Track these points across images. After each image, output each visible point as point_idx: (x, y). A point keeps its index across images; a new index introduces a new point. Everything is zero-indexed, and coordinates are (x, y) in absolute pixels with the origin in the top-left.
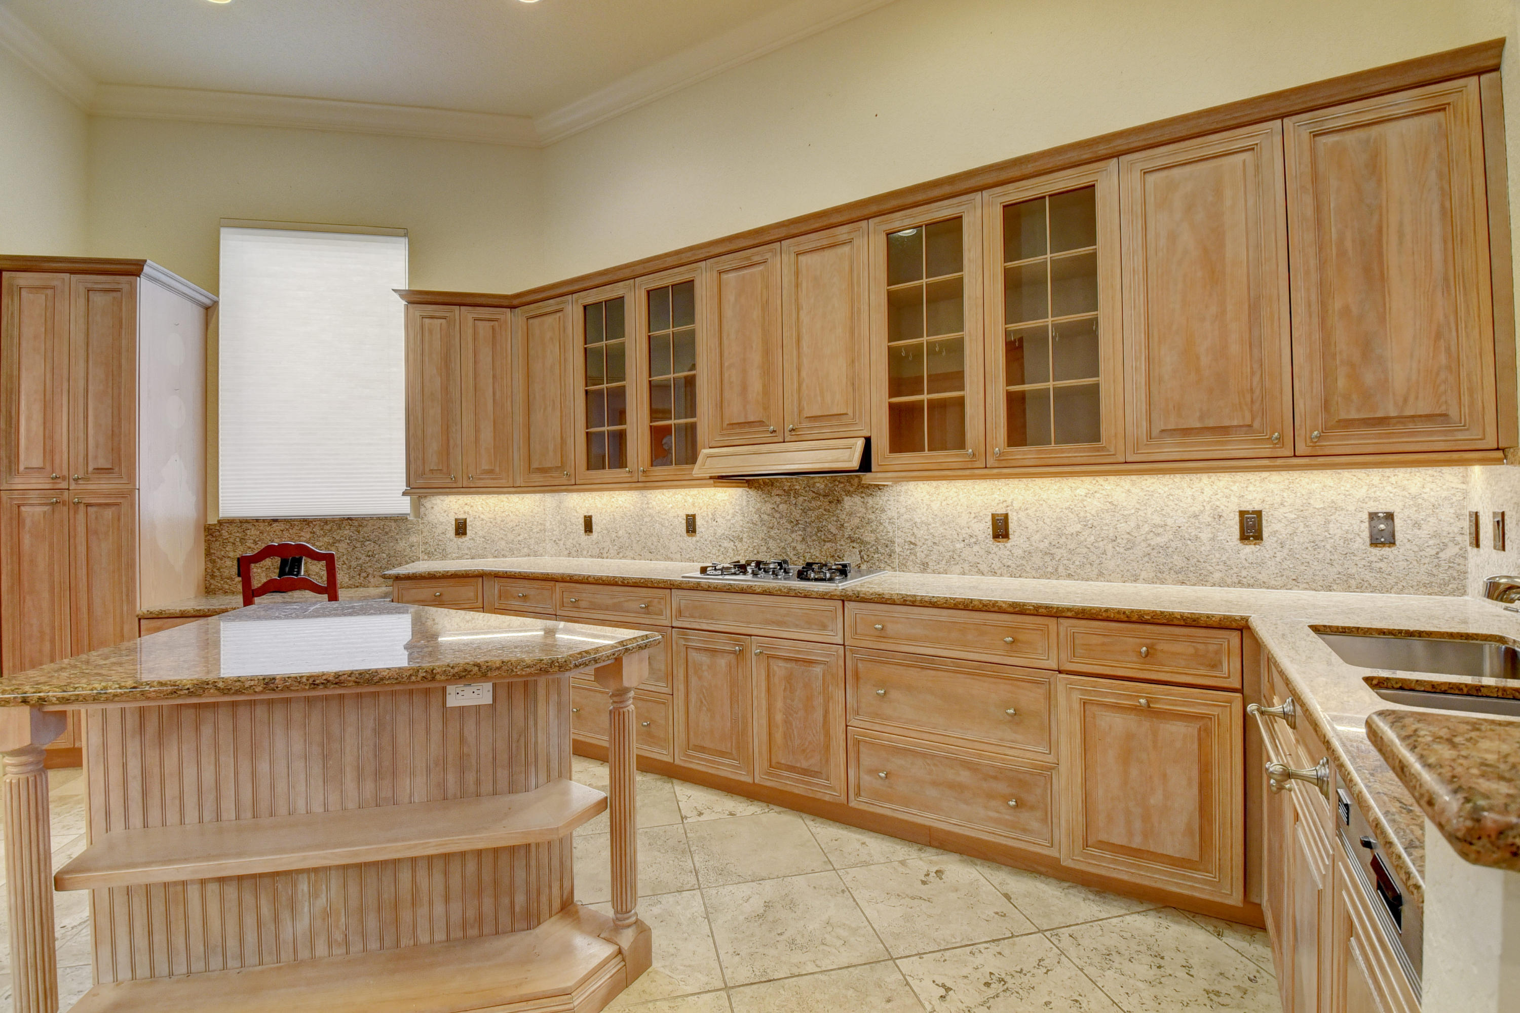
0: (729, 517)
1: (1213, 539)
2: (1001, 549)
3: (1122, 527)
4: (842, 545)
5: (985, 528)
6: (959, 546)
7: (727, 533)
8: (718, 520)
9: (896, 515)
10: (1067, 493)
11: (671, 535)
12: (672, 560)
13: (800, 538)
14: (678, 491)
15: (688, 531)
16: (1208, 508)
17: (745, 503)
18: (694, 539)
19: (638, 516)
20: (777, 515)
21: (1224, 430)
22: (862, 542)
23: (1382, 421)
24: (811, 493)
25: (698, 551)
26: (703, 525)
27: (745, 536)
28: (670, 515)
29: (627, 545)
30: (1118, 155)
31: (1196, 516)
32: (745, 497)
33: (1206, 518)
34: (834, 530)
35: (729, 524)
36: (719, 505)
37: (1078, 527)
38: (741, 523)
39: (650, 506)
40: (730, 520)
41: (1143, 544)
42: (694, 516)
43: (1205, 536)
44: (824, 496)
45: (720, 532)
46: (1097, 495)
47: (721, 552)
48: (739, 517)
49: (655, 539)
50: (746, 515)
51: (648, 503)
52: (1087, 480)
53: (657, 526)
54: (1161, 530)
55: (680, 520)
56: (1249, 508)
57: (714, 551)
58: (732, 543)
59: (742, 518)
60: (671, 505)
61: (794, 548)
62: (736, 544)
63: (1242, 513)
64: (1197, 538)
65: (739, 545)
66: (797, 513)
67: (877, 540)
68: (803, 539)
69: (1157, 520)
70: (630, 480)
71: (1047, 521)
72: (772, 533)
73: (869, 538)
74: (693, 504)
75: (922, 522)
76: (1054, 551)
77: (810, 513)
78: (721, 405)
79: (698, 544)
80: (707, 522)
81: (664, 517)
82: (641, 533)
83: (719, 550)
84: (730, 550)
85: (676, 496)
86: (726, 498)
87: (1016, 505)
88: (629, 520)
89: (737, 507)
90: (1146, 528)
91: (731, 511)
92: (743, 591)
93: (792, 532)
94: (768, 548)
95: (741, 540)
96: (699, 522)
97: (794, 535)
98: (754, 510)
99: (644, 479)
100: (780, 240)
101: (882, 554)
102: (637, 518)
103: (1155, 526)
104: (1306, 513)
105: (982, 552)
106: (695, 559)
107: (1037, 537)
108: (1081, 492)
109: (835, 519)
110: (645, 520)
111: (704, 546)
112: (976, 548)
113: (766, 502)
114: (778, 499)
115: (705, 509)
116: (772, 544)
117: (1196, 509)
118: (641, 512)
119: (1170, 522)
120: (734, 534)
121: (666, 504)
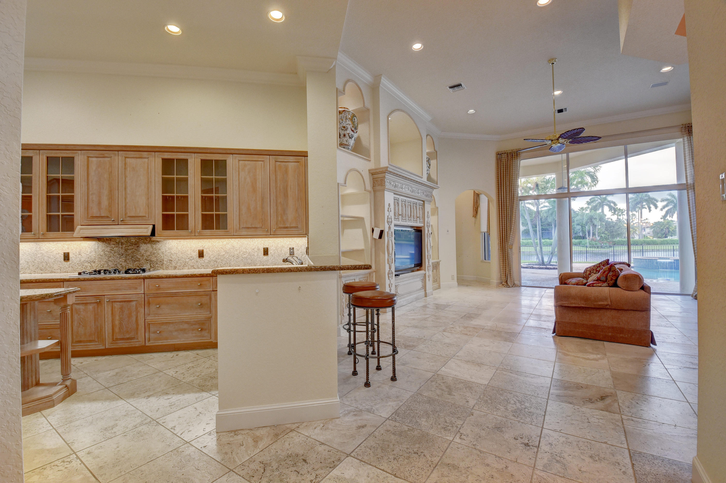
0: (88, 253)
1: (258, 255)
2: (201, 260)
3: (236, 253)
4: (142, 262)
5: (196, 254)
6: (187, 260)
7: (86, 260)
8: (82, 255)
9: (165, 251)
10: (221, 243)
11: (54, 262)
12: (55, 273)
13: (124, 261)
14: (59, 242)
15: (65, 260)
16: (256, 247)
17: (96, 248)
18: (68, 263)
19: (33, 254)
20: (113, 252)
21: (256, 228)
22: (151, 261)
23: (287, 228)
24: (129, 244)
25: (71, 268)
26: (73, 257)
27: (96, 260)
28: (54, 253)
29: (26, 267)
30: (232, 154)
31: (254, 249)
32: (97, 245)
33: (256, 250)
34: (139, 257)
35: (88, 256)
36: (83, 248)
37: (224, 253)
38: (95, 255)
39: (42, 249)
40: (88, 254)
41: (241, 257)
42: (68, 253)
43: (256, 254)
44: (135, 244)
45: (83, 259)
46: (229, 244)
47: (83, 268)
48: (93, 253)
49: (44, 264)
50: (97, 252)
51: (40, 248)
52: (227, 240)
53: (46, 258)
54: (245, 253)
55: (60, 255)
56: (265, 247)
57: (79, 268)
58: (90, 264)
59: (95, 253)
60: (54, 249)
61: (121, 264)
62: (92, 264)
63: (264, 248)
64: (254, 255)
65: (93, 264)
66: (122, 251)
67: (157, 260)
68: (125, 261)
69: (244, 250)
70: (34, 237)
71: (215, 252)
72: (110, 259)
73: (154, 259)
74: (68, 248)
75: (175, 253)
76: (217, 260)
77: (128, 251)
78: (87, 208)
79: (71, 265)
80: (76, 255)
81: (50, 254)
82: (36, 261)
83: (82, 267)
84: (88, 267)
85: (58, 245)
86: (87, 245)
87: (206, 247)
88: (28, 256)
89: (92, 249)
90: (242, 253)
91: (89, 251)
93: (120, 258)
94: (108, 265)
95: (94, 262)
96: (71, 255)
97: (121, 260)
98: (101, 250)
99: (43, 237)
100: (118, 151)
101: (159, 264)
102: (33, 255)
103: (244, 252)
104: (277, 248)
105: (195, 262)
106: (69, 271)
107: (212, 256)
109: (139, 253)
110: (38, 255)
111: (74, 266)
112: (193, 261)
113: (107, 247)
114: (113, 246)
115: (75, 250)
116: (110, 263)
117: (253, 247)
118: (36, 252)
119: (247, 251)
120: (91, 260)
121: (51, 248)
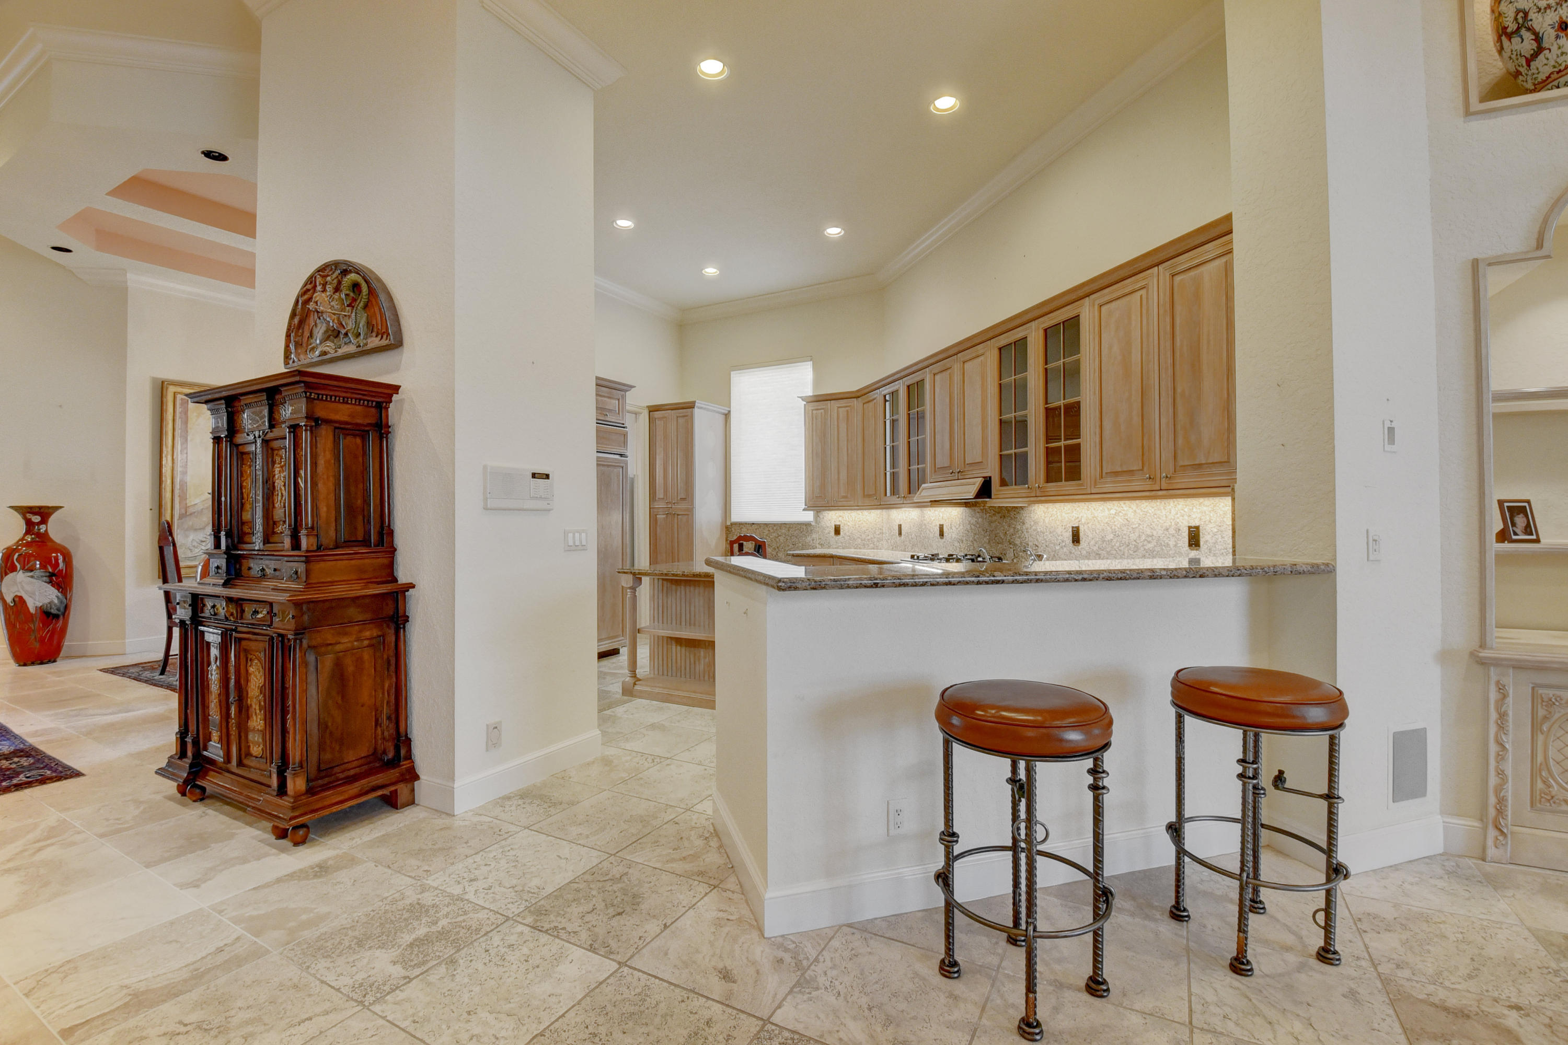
0: (957, 526)
1: (1175, 546)
2: (1076, 550)
3: (1133, 536)
4: (1005, 546)
5: (1068, 535)
6: (1058, 548)
7: (957, 537)
8: (953, 530)
9: (1029, 527)
10: (1107, 512)
11: (934, 538)
13: (988, 541)
14: (936, 509)
15: (940, 535)
16: (1173, 524)
17: (964, 518)
18: (943, 540)
19: (920, 525)
20: (978, 526)
21: (1131, 472)
22: (1015, 545)
23: (1200, 466)
24: (992, 511)
25: (945, 549)
26: (947, 531)
27: (964, 539)
28: (933, 525)
30: (1088, 295)
31: (1167, 529)
32: (965, 514)
33: (1172, 531)
34: (1002, 536)
35: (958, 531)
36: (952, 519)
37: (1111, 536)
38: (963, 530)
39: (925, 519)
40: (958, 529)
41: (1142, 549)
42: (943, 525)
43: (1172, 543)
44: (998, 513)
45: (954, 535)
46: (1121, 514)
48: (961, 527)
49: (927, 540)
50: (965, 525)
51: (924, 517)
52: (1116, 503)
53: (928, 532)
54: (1150, 539)
55: (938, 528)
56: (1193, 524)
57: (951, 548)
58: (959, 544)
59: (963, 527)
60: (933, 519)
61: (985, 548)
63: (1190, 527)
64: (1168, 544)
65: (962, 545)
66: (986, 525)
69: (1149, 532)
71: (1097, 532)
72: (976, 538)
73: (1017, 541)
74: (943, 518)
75: (1041, 532)
76: (1100, 552)
77: (992, 524)
78: (935, 457)
79: (945, 544)
80: (949, 530)
81: (931, 526)
82: (921, 536)
83: (953, 548)
84: (958, 548)
85: (935, 512)
86: (957, 514)
87: (1083, 521)
88: (916, 527)
89: (961, 520)
90: (1143, 537)
91: (959, 523)
93: (985, 536)
94: (974, 547)
95: (963, 542)
96: (945, 529)
97: (985, 539)
98: (968, 522)
100: (956, 354)
103: (1148, 536)
104: (1222, 528)
105: (1068, 552)
107: (1092, 543)
108: (1113, 512)
109: (1003, 528)
110: (923, 527)
111: (947, 545)
112: (1065, 549)
113: (973, 517)
114: (979, 515)
115: (948, 521)
116: (976, 545)
117: (1167, 524)
118: (921, 522)
119: (1155, 533)
120: (960, 538)
121: (931, 518)
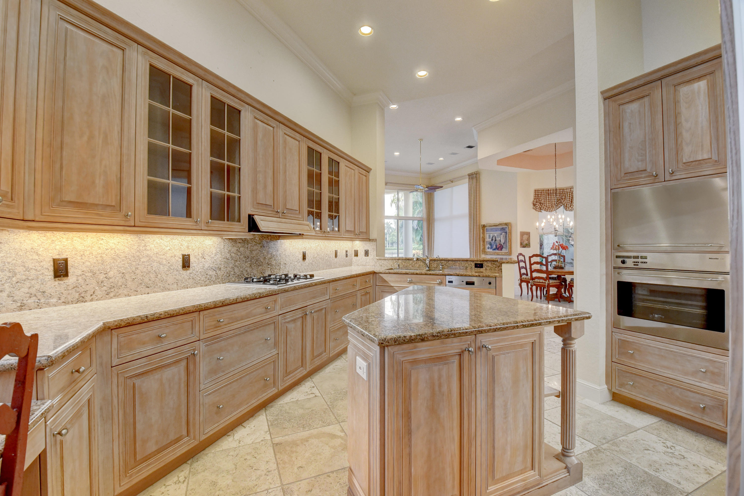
0: (213, 256)
1: (332, 257)
2: (304, 263)
3: (322, 255)
4: (265, 267)
5: (301, 256)
6: (296, 263)
7: (211, 266)
8: (206, 257)
9: (281, 253)
10: (315, 245)
11: (168, 271)
12: (169, 290)
13: (249, 265)
14: (175, 237)
15: (184, 267)
16: (332, 249)
17: (222, 247)
18: (188, 272)
19: (134, 257)
20: (239, 254)
23: (363, 232)
24: (254, 243)
25: (191, 280)
26: (195, 261)
27: (222, 266)
28: (168, 255)
29: (120, 284)
32: (222, 243)
33: (332, 252)
34: (262, 260)
35: (213, 260)
36: (207, 248)
37: (317, 255)
38: (220, 259)
39: (148, 248)
40: (213, 257)
41: (325, 259)
44: (259, 244)
45: (207, 266)
47: (207, 278)
48: (219, 256)
49: (152, 276)
50: (223, 254)
51: (145, 246)
53: (155, 264)
55: (177, 258)
56: (336, 249)
57: (203, 279)
58: (215, 272)
59: (221, 256)
60: (168, 248)
61: (247, 271)
62: (217, 272)
63: (335, 251)
65: (219, 272)
66: (248, 253)
67: (276, 263)
68: (250, 265)
69: (326, 253)
70: (194, 227)
71: (312, 254)
72: (236, 264)
73: (273, 263)
74: (188, 247)
75: (288, 255)
77: (253, 252)
79: (191, 275)
80: (198, 259)
81: (162, 257)
82: (138, 272)
83: (206, 277)
84: (213, 276)
85: (174, 241)
86: (211, 243)
87: (307, 249)
88: (123, 260)
89: (218, 249)
91: (214, 252)
92: (301, 288)
93: (246, 262)
94: (234, 272)
95: (220, 269)
96: (192, 260)
97: (246, 264)
98: (227, 251)
99: (206, 228)
101: (277, 269)
102: (133, 259)
104: (341, 251)
105: (300, 265)
106: (189, 286)
107: (310, 259)
108: (317, 245)
109: (262, 255)
110: (142, 260)
111: (196, 276)
113: (234, 246)
114: (239, 245)
115: (197, 251)
116: (236, 270)
118: (138, 254)
120: (216, 266)
121: (164, 247)
